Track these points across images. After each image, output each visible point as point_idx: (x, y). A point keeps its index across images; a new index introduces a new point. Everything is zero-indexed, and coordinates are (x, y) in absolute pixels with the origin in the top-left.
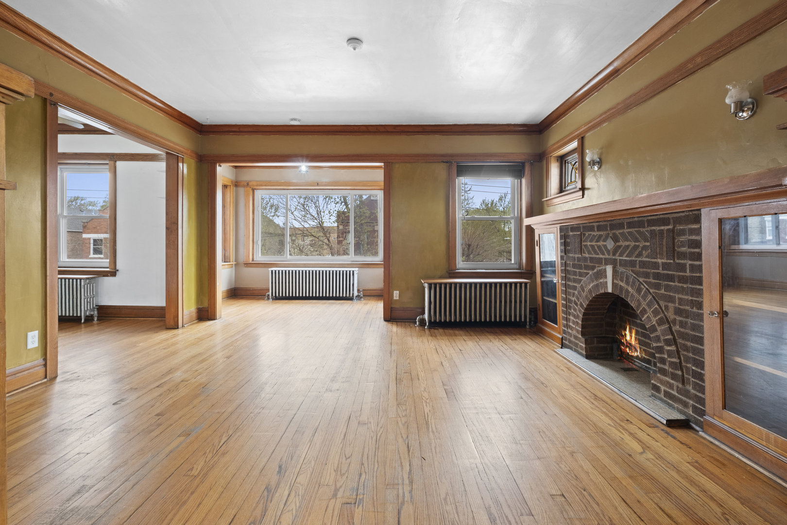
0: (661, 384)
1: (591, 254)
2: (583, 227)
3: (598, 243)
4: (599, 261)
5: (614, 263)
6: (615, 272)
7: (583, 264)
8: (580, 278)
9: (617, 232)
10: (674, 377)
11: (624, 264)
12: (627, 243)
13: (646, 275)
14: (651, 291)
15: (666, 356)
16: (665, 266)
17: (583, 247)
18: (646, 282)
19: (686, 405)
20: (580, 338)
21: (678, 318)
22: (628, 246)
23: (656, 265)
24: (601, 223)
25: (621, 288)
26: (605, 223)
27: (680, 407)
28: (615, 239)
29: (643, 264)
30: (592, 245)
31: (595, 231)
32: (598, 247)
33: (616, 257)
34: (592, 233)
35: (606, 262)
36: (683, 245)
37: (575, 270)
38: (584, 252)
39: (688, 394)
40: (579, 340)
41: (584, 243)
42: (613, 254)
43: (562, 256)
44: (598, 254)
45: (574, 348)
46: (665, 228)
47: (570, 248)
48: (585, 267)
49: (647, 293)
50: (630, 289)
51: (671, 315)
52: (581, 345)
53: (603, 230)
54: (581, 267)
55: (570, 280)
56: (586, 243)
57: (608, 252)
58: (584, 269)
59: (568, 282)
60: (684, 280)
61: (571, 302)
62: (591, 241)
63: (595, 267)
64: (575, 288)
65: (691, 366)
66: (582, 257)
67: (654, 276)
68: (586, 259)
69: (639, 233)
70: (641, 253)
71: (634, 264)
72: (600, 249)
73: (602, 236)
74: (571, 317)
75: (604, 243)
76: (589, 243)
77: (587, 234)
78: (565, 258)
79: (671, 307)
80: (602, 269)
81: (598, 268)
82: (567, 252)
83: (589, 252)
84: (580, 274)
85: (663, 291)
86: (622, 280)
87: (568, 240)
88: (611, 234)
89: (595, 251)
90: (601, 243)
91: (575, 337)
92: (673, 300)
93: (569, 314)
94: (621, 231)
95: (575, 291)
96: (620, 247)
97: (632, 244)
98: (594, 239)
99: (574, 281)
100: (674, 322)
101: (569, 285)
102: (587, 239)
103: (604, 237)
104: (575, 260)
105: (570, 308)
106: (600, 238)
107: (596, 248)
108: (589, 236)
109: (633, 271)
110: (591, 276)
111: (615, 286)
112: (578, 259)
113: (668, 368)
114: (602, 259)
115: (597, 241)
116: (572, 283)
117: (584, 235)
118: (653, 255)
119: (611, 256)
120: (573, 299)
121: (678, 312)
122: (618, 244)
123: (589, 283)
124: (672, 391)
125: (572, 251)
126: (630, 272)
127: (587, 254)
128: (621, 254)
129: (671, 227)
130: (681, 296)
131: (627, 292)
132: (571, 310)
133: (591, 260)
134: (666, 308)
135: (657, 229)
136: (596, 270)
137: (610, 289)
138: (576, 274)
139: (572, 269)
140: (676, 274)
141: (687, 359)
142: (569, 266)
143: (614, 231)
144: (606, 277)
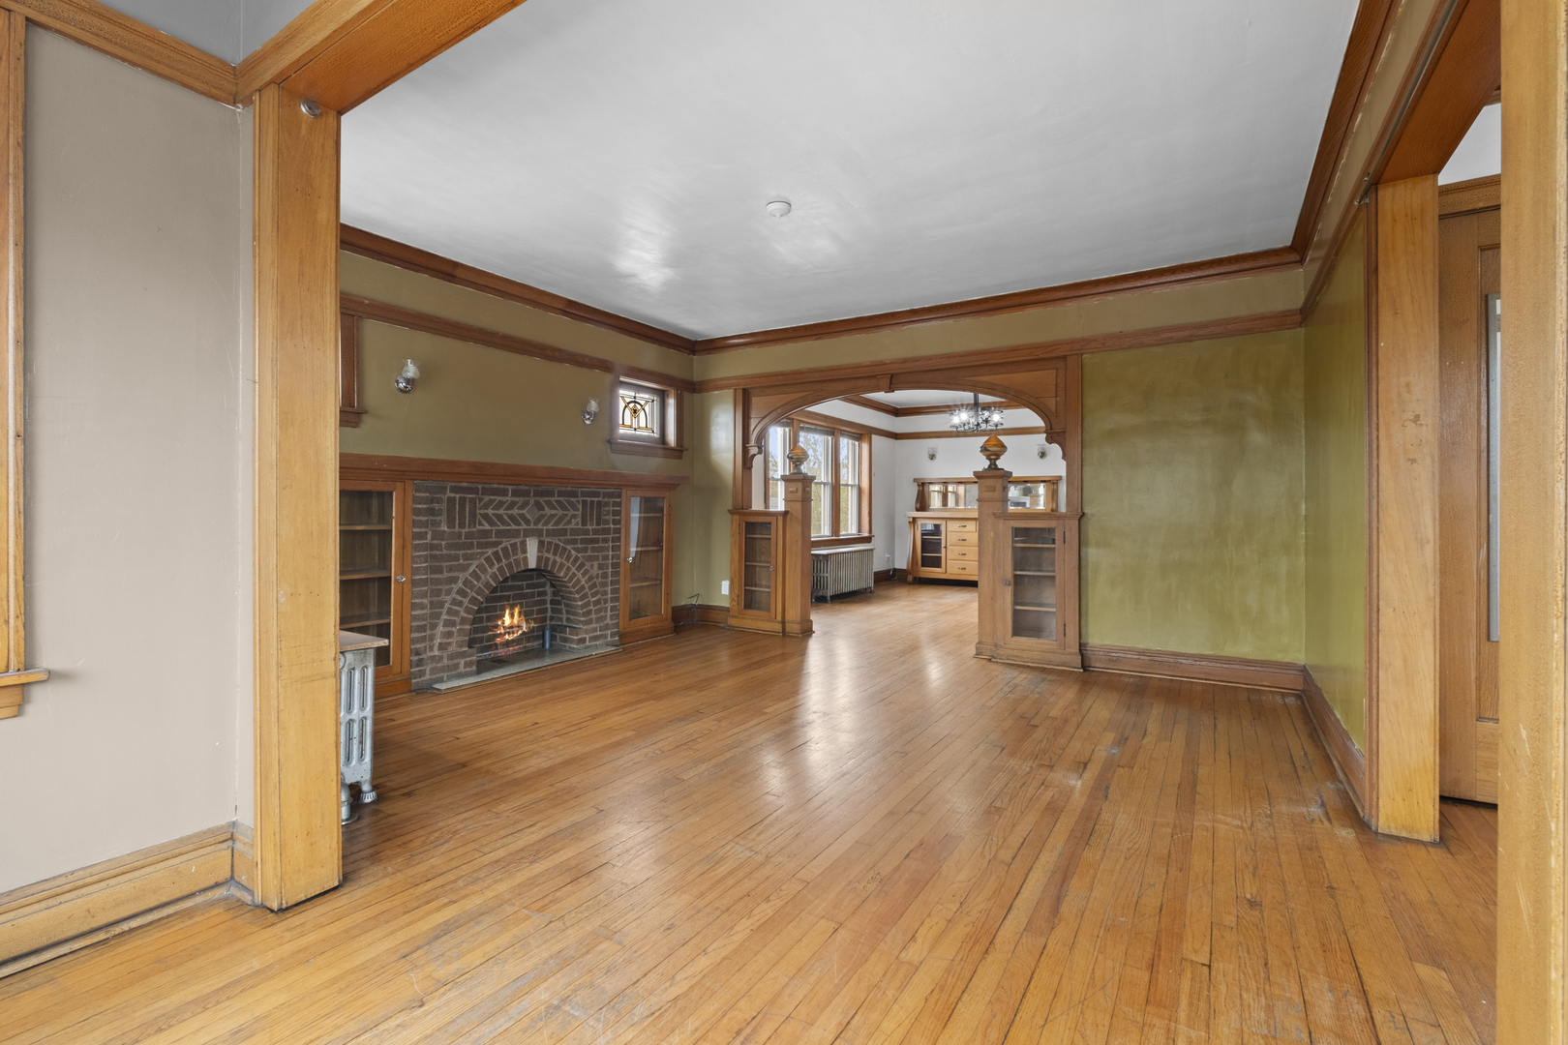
0: (587, 633)
1: (496, 525)
2: (483, 488)
3: (509, 512)
4: (515, 534)
5: (538, 533)
6: (541, 544)
7: (475, 541)
8: (465, 563)
9: (541, 500)
10: (597, 620)
11: (550, 533)
12: (553, 512)
13: (574, 542)
14: (579, 555)
15: (591, 608)
16: (595, 532)
17: (479, 516)
18: (574, 549)
19: (606, 637)
20: (465, 652)
21: (600, 572)
22: (555, 515)
23: (587, 532)
24: (521, 487)
25: (547, 559)
26: (526, 488)
27: (602, 642)
28: (539, 506)
29: (575, 532)
30: (498, 514)
31: (507, 495)
32: (509, 516)
33: (540, 527)
34: (498, 498)
35: (528, 533)
36: (608, 514)
37: (453, 552)
38: (480, 524)
39: (607, 627)
40: (463, 655)
41: (482, 512)
42: (536, 524)
43: (421, 533)
44: (509, 525)
45: (445, 675)
46: (596, 499)
47: (443, 518)
48: (480, 546)
49: (577, 558)
50: (558, 560)
51: (595, 571)
52: (468, 659)
53: (520, 496)
54: (470, 546)
55: (439, 570)
56: (486, 511)
57: (527, 522)
58: (478, 548)
59: (433, 576)
60: (606, 541)
61: (441, 605)
62: (497, 508)
63: (500, 543)
64: (454, 580)
65: (609, 605)
66: (479, 531)
67: (583, 541)
68: (485, 534)
69: (569, 502)
70: (569, 522)
71: (564, 532)
72: (512, 518)
73: (517, 502)
74: (440, 628)
75: (521, 512)
76: (490, 511)
77: (487, 498)
78: (429, 536)
79: (596, 564)
80: (516, 543)
81: (506, 543)
82: (432, 525)
83: (492, 523)
84: (466, 557)
85: (589, 553)
86: (548, 551)
87: (436, 506)
88: (532, 502)
89: (504, 523)
90: (515, 511)
91: (451, 657)
92: (597, 558)
93: (434, 627)
94: (547, 499)
95: (453, 586)
96: (543, 516)
97: (560, 512)
98: (502, 507)
99: (450, 569)
100: (597, 576)
101: (436, 579)
102: (486, 506)
103: (519, 504)
104: (460, 537)
105: (438, 616)
106: (512, 505)
107: (505, 517)
108: (491, 502)
109: (559, 540)
110: (496, 554)
111: (539, 559)
112: (469, 535)
113: (593, 616)
114: (519, 530)
115: (507, 509)
116: (446, 575)
117: (481, 500)
118: (584, 523)
119: (532, 526)
120: (448, 598)
121: (601, 567)
122: (541, 512)
123: (491, 565)
124: (596, 634)
125: (451, 523)
126: (558, 542)
127: (487, 527)
128: (546, 524)
129: (600, 499)
130: (603, 554)
131: (555, 562)
132: (439, 619)
133: (499, 533)
134: (592, 566)
135: (589, 499)
136: (503, 545)
137: (532, 564)
138: (456, 558)
139: (445, 552)
140: (601, 537)
141: (606, 602)
142: (438, 547)
143: (538, 499)
144: (525, 551)
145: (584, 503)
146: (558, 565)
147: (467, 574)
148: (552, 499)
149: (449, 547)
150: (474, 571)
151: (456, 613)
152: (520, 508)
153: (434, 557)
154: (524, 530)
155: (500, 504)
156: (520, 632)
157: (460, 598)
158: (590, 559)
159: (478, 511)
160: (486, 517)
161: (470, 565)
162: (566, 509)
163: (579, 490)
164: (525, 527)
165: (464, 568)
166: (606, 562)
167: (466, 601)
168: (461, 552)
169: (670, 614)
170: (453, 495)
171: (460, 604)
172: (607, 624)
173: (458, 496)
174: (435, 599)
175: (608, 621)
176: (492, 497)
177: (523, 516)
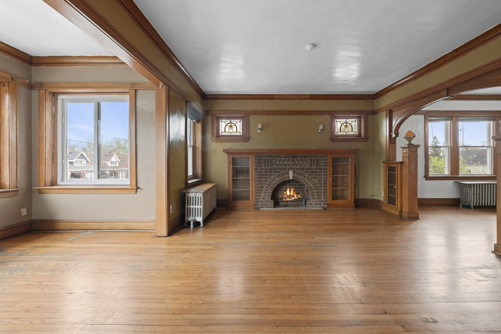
0: (313, 202)
1: (279, 166)
2: (274, 156)
3: (283, 163)
4: (285, 169)
5: (293, 169)
6: (294, 173)
7: (272, 171)
9: (294, 159)
10: (317, 198)
11: (297, 169)
12: (299, 162)
13: (308, 172)
14: (309, 176)
15: (315, 194)
16: (315, 169)
17: (273, 164)
18: (307, 174)
19: (321, 204)
20: (270, 201)
21: (318, 182)
22: (299, 164)
23: (312, 169)
24: (287, 155)
25: (297, 177)
26: (289, 155)
27: (319, 206)
28: (293, 161)
29: (307, 169)
30: (279, 163)
31: (282, 158)
32: (283, 164)
33: (294, 167)
34: (279, 159)
35: (289, 169)
36: (321, 163)
37: (266, 174)
38: (274, 166)
39: (322, 201)
40: (269, 202)
41: (274, 162)
42: (292, 166)
43: (257, 168)
44: (283, 166)
45: (264, 206)
46: (316, 158)
47: (263, 164)
48: (274, 172)
49: (308, 177)
50: (301, 177)
51: (316, 182)
52: (271, 203)
53: (287, 158)
54: (271, 172)
55: (262, 178)
56: (276, 162)
57: (290, 166)
58: (273, 173)
59: (260, 179)
60: (321, 172)
61: (263, 187)
62: (279, 161)
63: (281, 171)
64: (266, 181)
65: (323, 194)
66: (273, 168)
67: (311, 172)
68: (276, 169)
69: (305, 159)
70: (305, 166)
71: (303, 169)
72: (284, 164)
73: (286, 160)
74: (263, 194)
75: (287, 162)
76: (277, 162)
77: (276, 159)
78: (259, 169)
79: (316, 180)
80: (286, 172)
81: (282, 172)
82: (260, 166)
83: (277, 166)
84: (270, 175)
85: (314, 176)
86: (297, 174)
87: (261, 161)
88: (291, 159)
89: (281, 166)
90: (285, 162)
91: (266, 202)
92: (317, 178)
93: (261, 193)
94: (297, 158)
95: (266, 182)
96: (295, 164)
97: (302, 163)
98: (281, 161)
99: (265, 178)
100: (317, 184)
101: (261, 180)
102: (276, 161)
103: (287, 160)
104: (268, 169)
105: (262, 190)
106: (284, 161)
107: (282, 164)
108: (277, 160)
109: (301, 171)
110: (279, 175)
111: (293, 177)
112: (270, 169)
113: (315, 197)
114: (286, 168)
115: (283, 162)
116: (264, 179)
117: (274, 159)
118: (311, 166)
119: (291, 167)
120: (265, 186)
121: (318, 181)
122: (294, 163)
123: (278, 178)
124: (317, 203)
125: (265, 166)
126: (301, 172)
127: (276, 167)
128: (296, 166)
129: (318, 158)
130: (320, 176)
131: (299, 178)
132: (262, 191)
133: (280, 169)
134: (315, 180)
135: (313, 158)
136: (281, 172)
137: (291, 178)
138: (267, 175)
139: (264, 173)
140: (319, 171)
141: (321, 192)
142: (262, 172)
143: (293, 158)
144: (289, 174)
145: (311, 160)
146: (301, 179)
147: (270, 180)
148: (298, 159)
149: (265, 172)
150: (272, 179)
151: (267, 190)
152: (287, 161)
153: (261, 175)
154: (288, 168)
155: (280, 160)
156: (294, 198)
157: (268, 186)
158: (314, 178)
159: (273, 162)
160: (276, 164)
161: (271, 177)
162: (304, 162)
163: (309, 155)
164: (289, 167)
165: (270, 178)
166: (321, 179)
167: (270, 187)
168: (268, 174)
169: (353, 200)
170: (265, 158)
171: (268, 188)
172: (322, 200)
173: (267, 158)
174: (261, 186)
175: (322, 199)
176: (277, 158)
177: (288, 164)
